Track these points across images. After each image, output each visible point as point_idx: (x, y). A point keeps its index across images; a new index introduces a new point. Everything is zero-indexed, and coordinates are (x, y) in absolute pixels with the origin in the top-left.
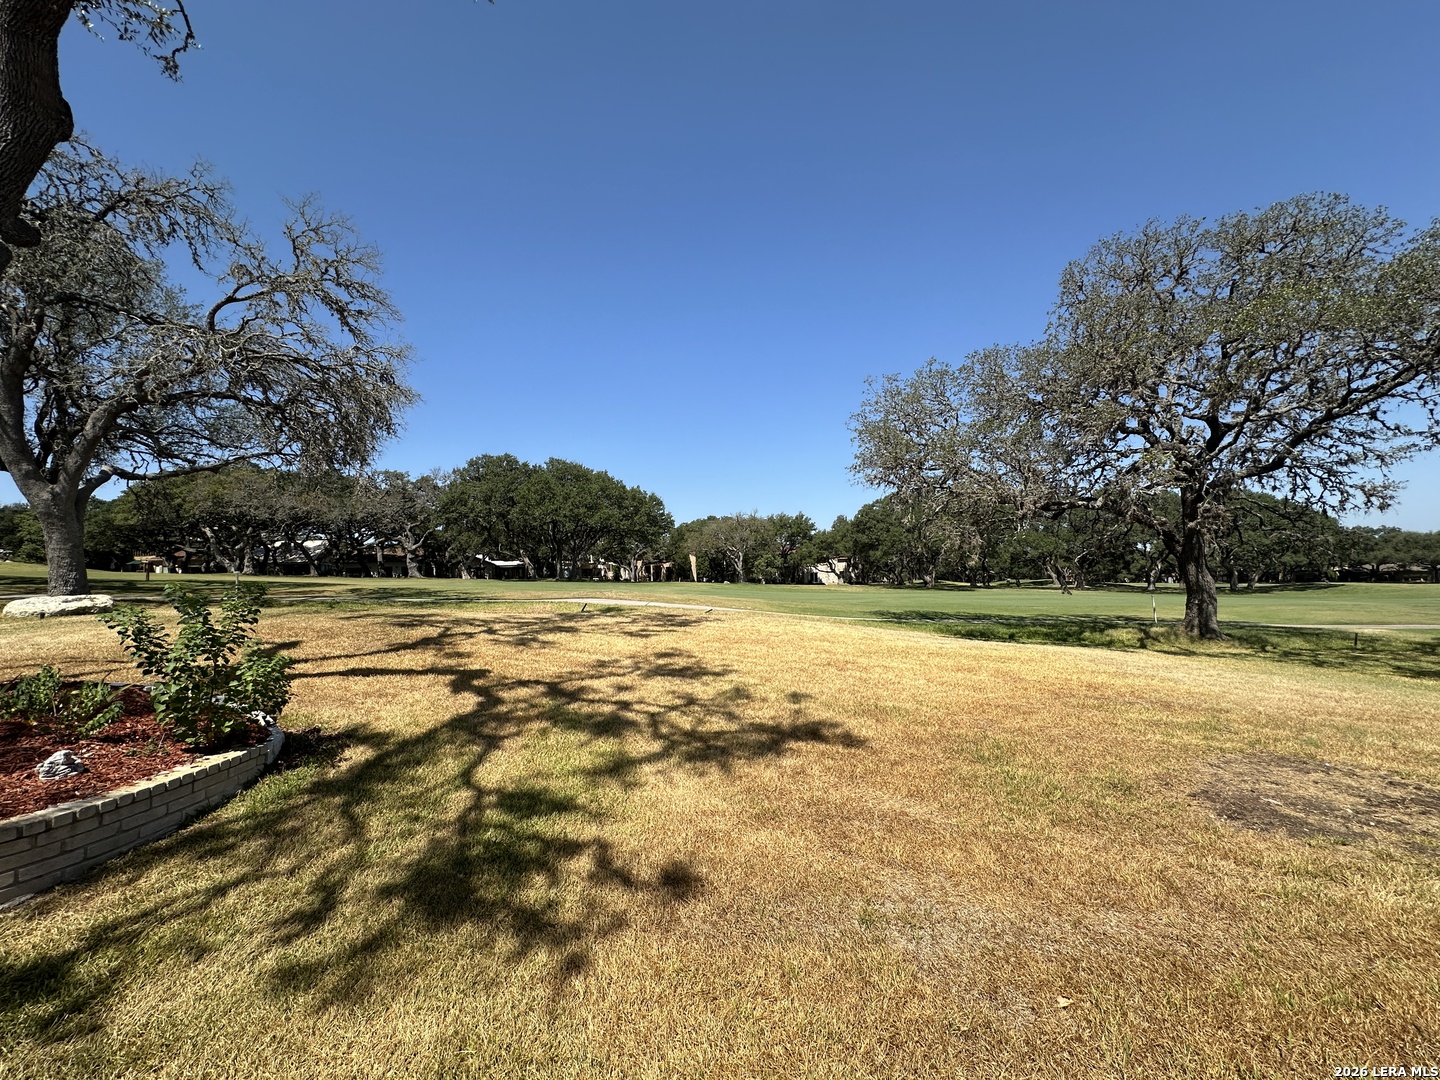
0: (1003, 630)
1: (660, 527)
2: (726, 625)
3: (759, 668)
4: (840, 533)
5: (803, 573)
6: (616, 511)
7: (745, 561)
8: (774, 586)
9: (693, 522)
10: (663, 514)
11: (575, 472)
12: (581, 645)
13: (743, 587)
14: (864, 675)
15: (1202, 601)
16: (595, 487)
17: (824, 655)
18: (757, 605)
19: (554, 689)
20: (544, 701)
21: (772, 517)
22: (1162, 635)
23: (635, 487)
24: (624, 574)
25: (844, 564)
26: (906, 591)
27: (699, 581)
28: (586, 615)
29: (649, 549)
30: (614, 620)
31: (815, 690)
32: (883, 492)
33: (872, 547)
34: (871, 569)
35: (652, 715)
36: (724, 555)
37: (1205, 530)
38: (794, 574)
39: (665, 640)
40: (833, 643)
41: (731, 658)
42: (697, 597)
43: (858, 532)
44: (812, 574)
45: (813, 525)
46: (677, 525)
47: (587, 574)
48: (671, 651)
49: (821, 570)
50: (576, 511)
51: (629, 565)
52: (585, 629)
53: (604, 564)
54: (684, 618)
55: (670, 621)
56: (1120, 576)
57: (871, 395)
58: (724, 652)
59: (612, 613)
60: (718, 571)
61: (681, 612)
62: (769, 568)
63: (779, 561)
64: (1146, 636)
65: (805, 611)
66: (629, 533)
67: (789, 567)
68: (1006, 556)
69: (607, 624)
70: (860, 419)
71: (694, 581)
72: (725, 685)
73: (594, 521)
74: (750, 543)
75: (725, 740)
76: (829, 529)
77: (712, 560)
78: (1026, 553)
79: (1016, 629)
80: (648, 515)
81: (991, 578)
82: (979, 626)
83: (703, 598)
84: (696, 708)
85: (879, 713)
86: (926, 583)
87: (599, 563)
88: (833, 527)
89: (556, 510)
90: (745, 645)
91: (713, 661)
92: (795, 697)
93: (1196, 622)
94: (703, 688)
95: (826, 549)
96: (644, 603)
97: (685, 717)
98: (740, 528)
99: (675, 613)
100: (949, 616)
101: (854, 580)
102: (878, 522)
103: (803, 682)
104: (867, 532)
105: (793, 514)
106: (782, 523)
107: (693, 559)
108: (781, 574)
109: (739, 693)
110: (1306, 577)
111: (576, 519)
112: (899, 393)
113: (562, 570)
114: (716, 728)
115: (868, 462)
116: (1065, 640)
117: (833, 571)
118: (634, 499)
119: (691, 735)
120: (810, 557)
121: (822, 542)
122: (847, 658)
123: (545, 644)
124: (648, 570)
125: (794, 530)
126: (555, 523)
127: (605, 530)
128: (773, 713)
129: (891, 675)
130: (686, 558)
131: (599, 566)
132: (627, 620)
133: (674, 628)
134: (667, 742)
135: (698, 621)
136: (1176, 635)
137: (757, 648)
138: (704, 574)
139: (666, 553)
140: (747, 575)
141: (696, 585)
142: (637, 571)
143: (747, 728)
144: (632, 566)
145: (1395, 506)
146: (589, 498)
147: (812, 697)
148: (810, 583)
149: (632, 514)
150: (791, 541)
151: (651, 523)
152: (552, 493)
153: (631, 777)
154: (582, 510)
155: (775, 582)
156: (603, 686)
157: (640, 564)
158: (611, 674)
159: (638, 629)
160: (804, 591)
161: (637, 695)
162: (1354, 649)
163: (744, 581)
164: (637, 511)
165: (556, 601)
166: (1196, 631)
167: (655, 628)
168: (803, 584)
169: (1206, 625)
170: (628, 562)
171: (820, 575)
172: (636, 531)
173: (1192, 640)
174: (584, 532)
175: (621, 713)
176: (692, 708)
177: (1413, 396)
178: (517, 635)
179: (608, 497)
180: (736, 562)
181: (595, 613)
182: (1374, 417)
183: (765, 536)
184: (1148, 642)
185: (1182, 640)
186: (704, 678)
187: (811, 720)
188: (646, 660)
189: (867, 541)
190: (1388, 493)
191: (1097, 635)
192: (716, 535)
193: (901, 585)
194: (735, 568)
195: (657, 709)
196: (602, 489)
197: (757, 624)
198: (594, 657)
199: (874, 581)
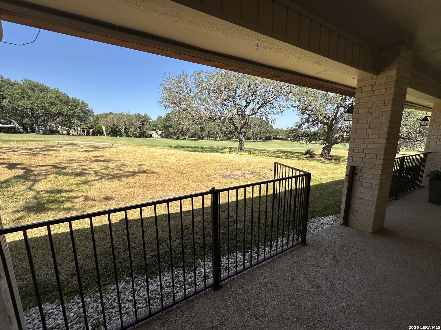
0: (200, 150)
1: (88, 115)
2: (118, 149)
3: (130, 159)
4: (159, 122)
5: (147, 134)
6: (65, 107)
7: (125, 129)
8: (137, 138)
9: (103, 114)
10: (88, 110)
11: (40, 87)
12: (62, 155)
13: (124, 138)
14: (160, 160)
15: (241, 143)
16: (53, 96)
17: (150, 156)
18: (130, 144)
19: (55, 167)
20: (53, 170)
21: (135, 114)
22: (233, 150)
23: (74, 97)
24: (72, 132)
25: (161, 132)
26: (179, 140)
27: (107, 135)
28: (58, 145)
29: (83, 123)
30: (73, 147)
31: (146, 163)
32: (169, 111)
33: (170, 127)
34: (170, 134)
35: (95, 171)
36: (117, 127)
37: (239, 126)
38: (143, 135)
39: (97, 153)
40: (153, 153)
41: (120, 157)
42: (107, 141)
43: (165, 121)
44: (150, 135)
45: (150, 118)
46: (95, 114)
47: (52, 132)
48: (99, 156)
49: (153, 133)
50: (44, 105)
51: (74, 129)
52: (61, 150)
53: (61, 128)
54: (102, 147)
55: (97, 148)
56: (234, 138)
57: (166, 79)
58: (118, 156)
59: (72, 145)
60: (115, 132)
61: (101, 145)
62: (135, 132)
63: (138, 130)
64: (231, 150)
65: (146, 145)
66: (73, 116)
67: (142, 132)
68: (207, 131)
69: (71, 149)
70: (162, 86)
71: (105, 136)
72: (119, 163)
73: (54, 110)
74: (127, 123)
75: (119, 175)
76: (156, 120)
77: (112, 129)
78: (212, 131)
79: (204, 149)
80: (82, 109)
81: (204, 137)
82: (195, 149)
83: (109, 141)
84: (110, 169)
85: (162, 167)
86: (185, 138)
87: (59, 127)
88: (157, 119)
89: (32, 103)
90: (125, 154)
91: (114, 157)
92: (140, 165)
93: (240, 147)
94: (111, 164)
95: (155, 127)
96: (85, 142)
97: (106, 171)
98: (123, 117)
99: (99, 145)
100: (188, 147)
101: (164, 137)
102: (171, 119)
103: (143, 162)
104: (168, 122)
105: (143, 114)
106: (139, 117)
107: (104, 128)
108: (139, 134)
109: (123, 165)
110: (268, 139)
111: (44, 108)
112: (174, 80)
113: (39, 130)
114: (116, 173)
115: (164, 100)
116: (213, 152)
117: (157, 134)
118: (74, 102)
119: (109, 175)
120: (149, 129)
121: (153, 124)
122: (156, 156)
123: (44, 155)
124: (83, 131)
125: (143, 120)
126: (32, 110)
127: (60, 114)
128: (133, 169)
129: (167, 160)
130: (101, 127)
131: (59, 129)
132: (79, 147)
133: (99, 150)
134: (101, 177)
135: (108, 148)
136: (236, 150)
137: (129, 155)
138: (109, 134)
139: (91, 125)
140: (126, 134)
141: (106, 137)
142: (78, 131)
143: (126, 172)
144: (75, 129)
145: (275, 124)
146: (50, 100)
147: (145, 165)
148: (150, 137)
149: (74, 108)
150: (142, 123)
151: (83, 113)
152: (28, 95)
153: (91, 184)
154: (47, 105)
155: (137, 137)
156: (75, 165)
157: (79, 129)
158: (77, 162)
159: (84, 150)
160: (147, 140)
161: (89, 167)
162: (264, 153)
163: (125, 136)
164: (76, 108)
165: (43, 141)
166: (240, 149)
167: (91, 150)
168: (147, 138)
169: (242, 148)
170: (73, 127)
171: (153, 135)
172: (76, 115)
173: (239, 151)
174: (49, 114)
175: (84, 171)
176: (108, 169)
177: (278, 101)
178: (29, 152)
179: (60, 100)
180: (122, 130)
181: (64, 145)
182: (272, 104)
183: (133, 121)
184: (230, 152)
185: (237, 151)
186: (112, 162)
187: (144, 169)
188: (90, 158)
189: (168, 125)
190: (275, 121)
191: (221, 151)
192: (113, 120)
193: (178, 138)
194: (122, 132)
195: (96, 170)
196: (56, 96)
197: (129, 148)
198: (68, 158)
199: (171, 137)
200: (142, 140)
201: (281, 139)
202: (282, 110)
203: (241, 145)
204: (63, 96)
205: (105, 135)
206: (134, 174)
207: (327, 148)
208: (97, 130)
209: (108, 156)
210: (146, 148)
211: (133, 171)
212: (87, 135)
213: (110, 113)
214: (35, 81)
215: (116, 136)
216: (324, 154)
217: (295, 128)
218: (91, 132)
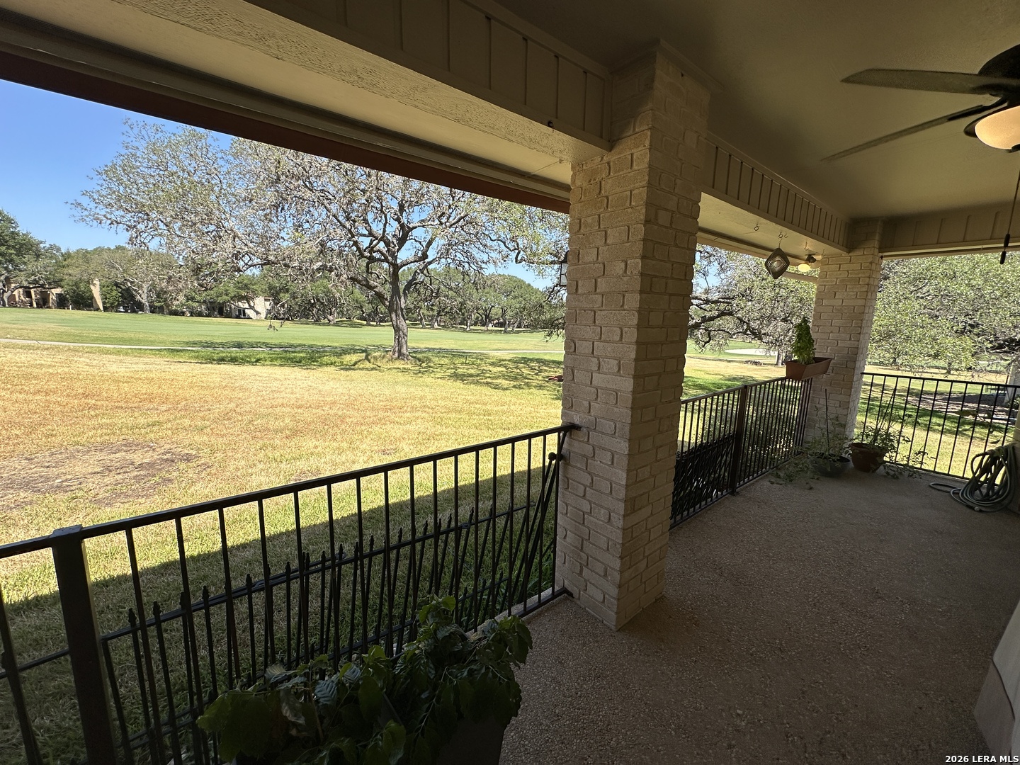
8: (201, 318)
25: (271, 303)
27: (106, 309)
38: (218, 309)
44: (239, 310)
67: (214, 302)
86: (329, 321)
93: (397, 350)
101: (282, 316)
107: (95, 288)
108: (208, 309)
141: (102, 314)
148: (238, 317)
155: (200, 314)
168: (231, 317)
200: (219, 324)
203: (398, 342)
205: (102, 308)
208: (74, 291)
212: (41, 307)
218: (53, 297)
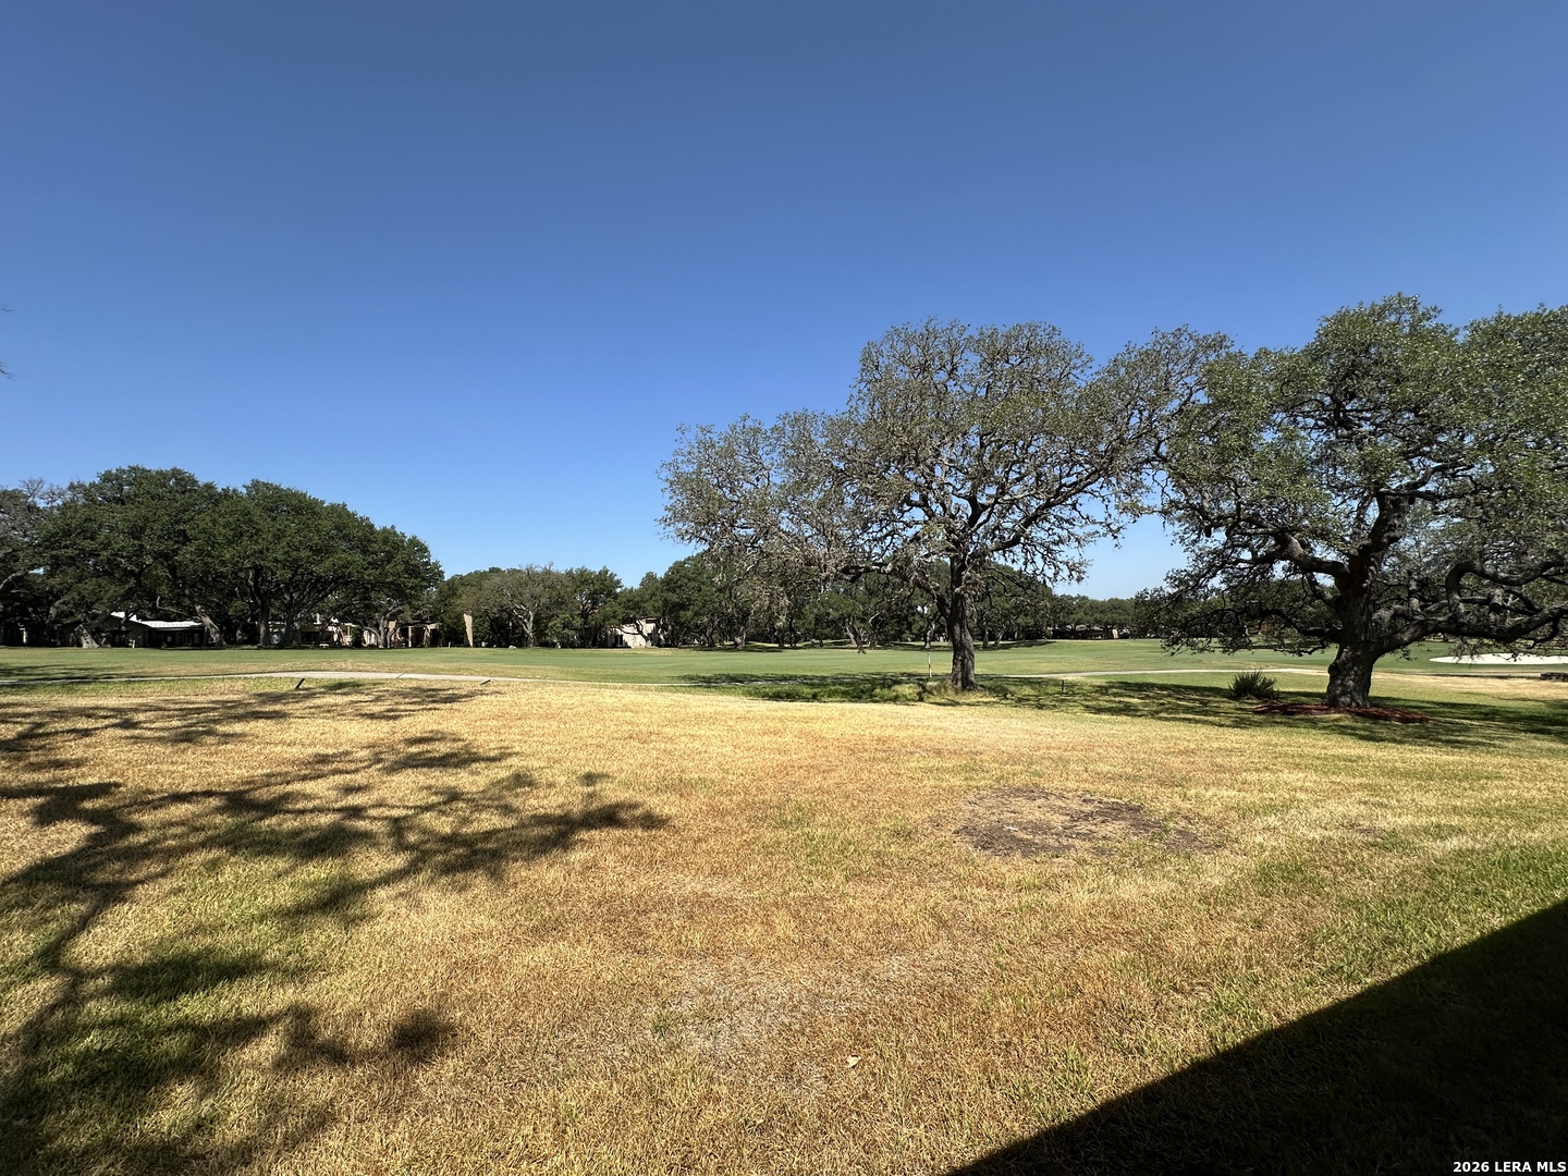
0: (807, 690)
1: (424, 579)
2: (507, 698)
3: (547, 747)
4: (649, 592)
5: (606, 635)
6: (358, 557)
7: (536, 622)
8: (571, 651)
9: (470, 574)
10: (427, 563)
11: (294, 502)
12: (289, 736)
13: (532, 653)
14: (669, 746)
15: (964, 657)
16: (326, 525)
17: (625, 728)
19: (236, 801)
20: (219, 819)
21: (571, 571)
22: (935, 688)
23: (389, 527)
24: (369, 639)
25: (653, 625)
26: (716, 653)
27: (477, 645)
28: (302, 693)
29: (407, 607)
30: (347, 699)
31: (611, 767)
32: (694, 549)
33: (683, 606)
34: (682, 631)
35: (396, 820)
36: (510, 615)
37: (967, 595)
38: (596, 636)
39: (422, 722)
40: (636, 712)
41: (511, 738)
42: (471, 666)
43: (668, 590)
45: (619, 582)
46: (447, 577)
47: (312, 639)
48: (430, 735)
49: (627, 633)
50: (294, 554)
51: (377, 626)
52: (298, 713)
53: (337, 625)
54: (450, 692)
55: (431, 697)
56: (904, 636)
57: (684, 444)
58: (503, 731)
59: (345, 690)
60: (501, 632)
61: (447, 685)
62: (566, 630)
63: (578, 622)
64: (923, 690)
65: (606, 678)
66: (378, 585)
67: (590, 628)
68: (811, 617)
69: (336, 705)
70: (672, 468)
71: (468, 646)
72: (501, 772)
73: (322, 569)
74: (543, 600)
75: (497, 840)
76: (637, 586)
77: (494, 621)
78: (828, 614)
79: (818, 689)
80: (406, 563)
81: (798, 639)
82: (786, 687)
83: (479, 666)
84: (460, 805)
85: (682, 787)
86: (736, 644)
87: (330, 624)
88: (641, 584)
89: (261, 552)
90: (530, 722)
91: (487, 743)
92: (590, 779)
93: (960, 676)
94: (471, 779)
95: (633, 607)
96: (395, 676)
97: (443, 818)
98: (530, 582)
99: (438, 686)
100: (758, 678)
102: (689, 580)
103: (600, 760)
104: (678, 591)
105: (595, 568)
106: (582, 579)
107: (468, 619)
108: (581, 637)
109: (520, 780)
111: (295, 565)
112: (713, 446)
113: (268, 634)
114: (486, 826)
115: (679, 515)
116: (860, 698)
117: (641, 633)
118: (386, 542)
119: (451, 840)
120: (614, 617)
121: (628, 601)
122: (651, 729)
123: (227, 738)
124: (404, 633)
125: (597, 587)
126: (258, 570)
127: (340, 580)
128: (561, 800)
129: (697, 744)
130: (460, 618)
131: (330, 629)
132: (367, 698)
133: (435, 705)
134: (415, 854)
135: (470, 695)
136: (945, 688)
137: (546, 724)
138: (483, 638)
139: (431, 612)
140: (538, 638)
141: (472, 651)
142: (389, 634)
143: (527, 822)
144: (381, 628)
145: (1086, 579)
146: (316, 538)
147: (609, 777)
148: (614, 646)
149: (382, 561)
150: (593, 599)
151: (410, 574)
152: (254, 528)
153: (355, 911)
154: (304, 554)
155: (572, 646)
156: (321, 789)
157: (392, 625)
158: (336, 772)
159: (382, 709)
160: (606, 656)
161: (375, 796)
162: (1061, 694)
163: (535, 645)
164: (390, 558)
165: (254, 676)
166: (960, 684)
167: (409, 707)
168: (606, 647)
169: (967, 678)
170: (375, 622)
171: (626, 638)
172: (388, 583)
173: (957, 692)
174: (307, 582)
175: (348, 823)
176: (454, 805)
177: (1097, 494)
178: (178, 727)
179: (346, 538)
180: (525, 623)
181: (317, 690)
182: (1075, 508)
183: (562, 593)
184: (925, 695)
185: (949, 692)
186: (474, 765)
187: (607, 802)
188: (392, 749)
189: (677, 600)
190: (1082, 568)
191: (886, 691)
192: (499, 591)
193: (711, 647)
194: (523, 631)
195: (403, 812)
196: (337, 528)
197: (547, 696)
198: (310, 751)
199: (684, 643)
200: (591, 655)
201: (1084, 635)
202: (1114, 527)
203: (963, 665)
204: (356, 524)
205: (472, 644)
206: (559, 833)
207: (1352, 668)
208: (448, 626)
209: (465, 733)
210: (608, 692)
211: (558, 812)
212: (414, 646)
213: (493, 570)
214: (282, 487)
215: (504, 644)
216: (1344, 693)
217: (1172, 591)
218: (427, 634)
